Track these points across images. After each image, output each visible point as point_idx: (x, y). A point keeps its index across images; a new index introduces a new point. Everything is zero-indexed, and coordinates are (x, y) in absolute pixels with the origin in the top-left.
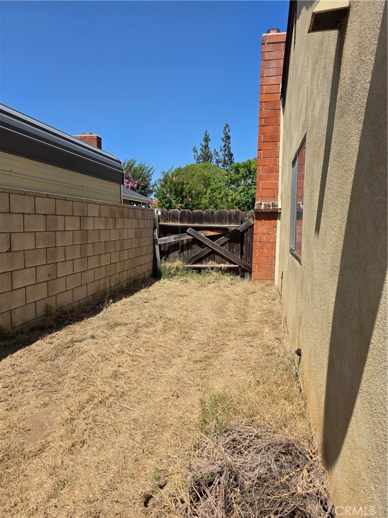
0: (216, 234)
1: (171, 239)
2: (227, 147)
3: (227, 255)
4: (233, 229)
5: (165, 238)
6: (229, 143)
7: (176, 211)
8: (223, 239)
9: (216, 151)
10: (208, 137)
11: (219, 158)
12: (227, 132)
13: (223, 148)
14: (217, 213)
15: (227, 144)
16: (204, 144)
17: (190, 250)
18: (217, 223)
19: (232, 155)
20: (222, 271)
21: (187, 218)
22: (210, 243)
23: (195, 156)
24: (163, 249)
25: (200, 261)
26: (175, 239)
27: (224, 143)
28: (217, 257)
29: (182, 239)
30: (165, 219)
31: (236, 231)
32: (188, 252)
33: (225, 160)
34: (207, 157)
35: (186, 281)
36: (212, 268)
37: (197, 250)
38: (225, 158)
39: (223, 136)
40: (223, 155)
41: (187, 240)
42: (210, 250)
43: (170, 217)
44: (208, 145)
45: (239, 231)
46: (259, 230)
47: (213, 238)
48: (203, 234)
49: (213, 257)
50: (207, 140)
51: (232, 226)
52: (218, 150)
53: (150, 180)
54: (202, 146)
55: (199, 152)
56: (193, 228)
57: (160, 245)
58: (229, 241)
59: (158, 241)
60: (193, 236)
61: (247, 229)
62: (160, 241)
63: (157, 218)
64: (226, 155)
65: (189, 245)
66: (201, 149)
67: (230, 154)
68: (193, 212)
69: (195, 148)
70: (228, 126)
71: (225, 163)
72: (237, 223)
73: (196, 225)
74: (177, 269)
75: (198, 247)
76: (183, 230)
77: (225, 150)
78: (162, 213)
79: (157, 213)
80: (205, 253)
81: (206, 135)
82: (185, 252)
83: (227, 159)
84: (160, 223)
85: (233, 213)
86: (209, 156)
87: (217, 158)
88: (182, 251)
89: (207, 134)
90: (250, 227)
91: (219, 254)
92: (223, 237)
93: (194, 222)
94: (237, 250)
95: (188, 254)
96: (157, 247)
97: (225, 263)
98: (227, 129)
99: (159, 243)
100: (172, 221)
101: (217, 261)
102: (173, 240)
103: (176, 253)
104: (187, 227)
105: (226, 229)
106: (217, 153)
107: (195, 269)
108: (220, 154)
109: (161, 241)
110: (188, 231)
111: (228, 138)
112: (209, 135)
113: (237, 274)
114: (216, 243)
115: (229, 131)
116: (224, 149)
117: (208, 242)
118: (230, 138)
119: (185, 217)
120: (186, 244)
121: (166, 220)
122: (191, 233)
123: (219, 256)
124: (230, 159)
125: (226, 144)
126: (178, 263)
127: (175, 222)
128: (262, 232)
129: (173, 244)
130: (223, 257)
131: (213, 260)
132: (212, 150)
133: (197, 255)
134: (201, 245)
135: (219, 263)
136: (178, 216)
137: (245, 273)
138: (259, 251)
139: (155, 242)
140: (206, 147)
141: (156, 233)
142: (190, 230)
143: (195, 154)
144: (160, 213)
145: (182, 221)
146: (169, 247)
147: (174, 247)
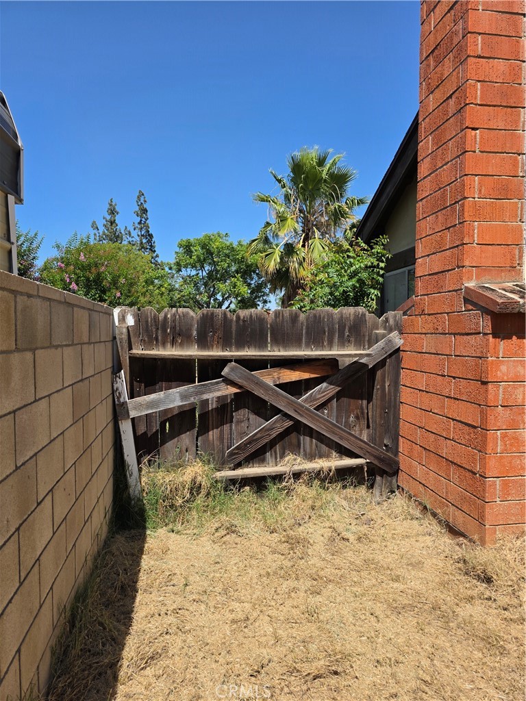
0: (306, 376)
1: (172, 398)
2: (143, 225)
3: (333, 433)
4: (348, 361)
5: (153, 396)
6: (147, 219)
7: (185, 315)
8: (325, 390)
9: (128, 229)
10: (114, 209)
11: (133, 239)
12: (142, 203)
13: (137, 225)
14: (307, 319)
15: (143, 220)
16: (108, 217)
17: (226, 427)
18: (308, 346)
19: (151, 236)
20: (323, 480)
21: (220, 333)
22: (290, 403)
23: (95, 234)
24: (142, 429)
25: (257, 456)
26: (184, 397)
27: (139, 219)
28: (306, 441)
29: (205, 397)
30: (150, 337)
31: (357, 367)
32: (222, 433)
33: (142, 243)
34: (115, 237)
35: (231, 530)
36: (297, 475)
37: (250, 426)
38: (141, 240)
39: (137, 208)
40: (139, 236)
41: (218, 398)
42: (289, 423)
43: (164, 330)
44: (115, 220)
45: (365, 365)
46: (504, 368)
47: (294, 389)
48: (269, 378)
49: (294, 441)
50: (113, 212)
51: (346, 353)
52: (131, 228)
53: (34, 258)
54: (106, 221)
55: (102, 229)
56: (240, 361)
57: (133, 420)
58: (338, 396)
59: (130, 406)
60: (240, 387)
61: (385, 359)
62: (135, 409)
63: (125, 336)
64: (143, 236)
65: (224, 412)
66: (105, 226)
67: (149, 235)
68: (238, 317)
69: (94, 223)
70: (143, 195)
71: (143, 247)
72: (359, 343)
73: (250, 353)
74: (195, 488)
75: (252, 417)
76: (212, 369)
77: (141, 229)
78: (138, 319)
79: (123, 319)
80: (274, 434)
81: (111, 205)
82: (213, 434)
83: (144, 241)
84: (134, 351)
85: (348, 319)
86: (118, 236)
87: (130, 239)
88: (204, 430)
89: (113, 204)
90: (390, 355)
91: (310, 432)
92: (324, 385)
93: (240, 345)
94: (357, 417)
95: (221, 438)
96: (126, 428)
97: (328, 456)
98: (142, 199)
99: (133, 414)
100: (173, 343)
101: (305, 455)
102: (178, 403)
103: (186, 439)
104: (224, 362)
105: (333, 362)
106: (129, 232)
107: (246, 481)
108: (134, 233)
109: (139, 407)
110: (225, 371)
111: (145, 211)
112: (116, 205)
113: (361, 482)
114: (305, 400)
115: (145, 201)
116: (139, 227)
117: (282, 401)
118: (147, 211)
119: (214, 332)
120: (217, 409)
121: (151, 341)
122: (233, 377)
123: (311, 437)
124: (149, 241)
125: (141, 220)
126: (196, 470)
127: (181, 345)
128: (511, 375)
129: (176, 412)
130: (321, 438)
131: (296, 449)
132: (121, 227)
133: (250, 441)
134: (263, 409)
135: (311, 457)
136: (190, 330)
137: (378, 478)
138: (504, 436)
139: (118, 412)
140: (112, 222)
141: (122, 384)
142: (232, 369)
143: (96, 231)
144: (130, 321)
145: (203, 342)
146: (163, 425)
147: (182, 421)
